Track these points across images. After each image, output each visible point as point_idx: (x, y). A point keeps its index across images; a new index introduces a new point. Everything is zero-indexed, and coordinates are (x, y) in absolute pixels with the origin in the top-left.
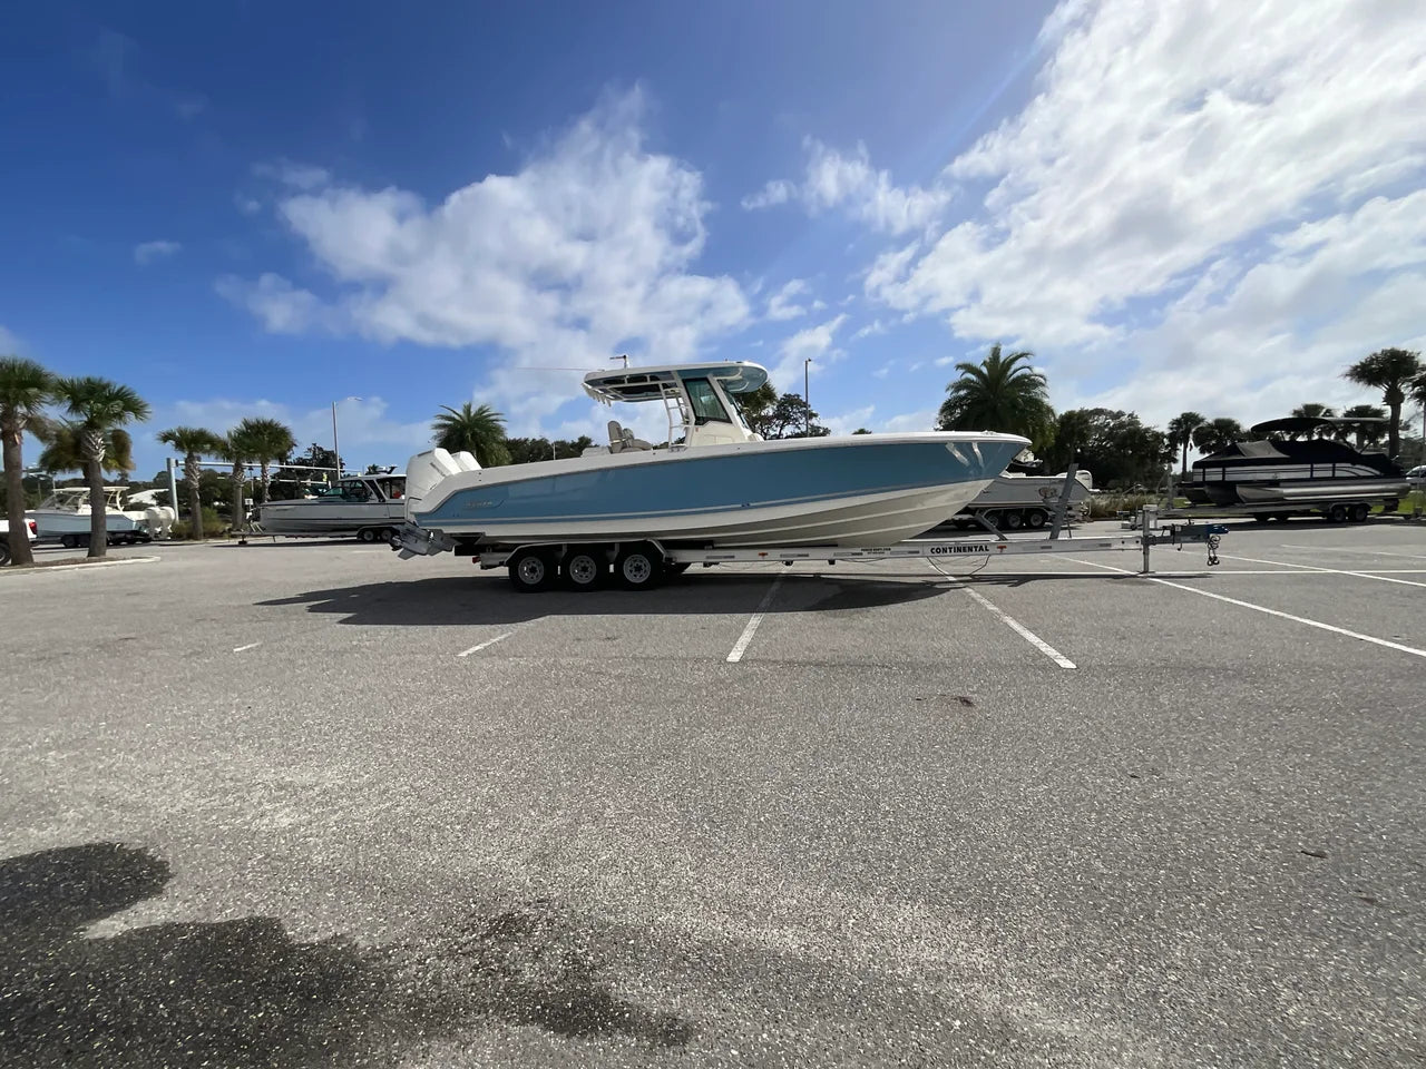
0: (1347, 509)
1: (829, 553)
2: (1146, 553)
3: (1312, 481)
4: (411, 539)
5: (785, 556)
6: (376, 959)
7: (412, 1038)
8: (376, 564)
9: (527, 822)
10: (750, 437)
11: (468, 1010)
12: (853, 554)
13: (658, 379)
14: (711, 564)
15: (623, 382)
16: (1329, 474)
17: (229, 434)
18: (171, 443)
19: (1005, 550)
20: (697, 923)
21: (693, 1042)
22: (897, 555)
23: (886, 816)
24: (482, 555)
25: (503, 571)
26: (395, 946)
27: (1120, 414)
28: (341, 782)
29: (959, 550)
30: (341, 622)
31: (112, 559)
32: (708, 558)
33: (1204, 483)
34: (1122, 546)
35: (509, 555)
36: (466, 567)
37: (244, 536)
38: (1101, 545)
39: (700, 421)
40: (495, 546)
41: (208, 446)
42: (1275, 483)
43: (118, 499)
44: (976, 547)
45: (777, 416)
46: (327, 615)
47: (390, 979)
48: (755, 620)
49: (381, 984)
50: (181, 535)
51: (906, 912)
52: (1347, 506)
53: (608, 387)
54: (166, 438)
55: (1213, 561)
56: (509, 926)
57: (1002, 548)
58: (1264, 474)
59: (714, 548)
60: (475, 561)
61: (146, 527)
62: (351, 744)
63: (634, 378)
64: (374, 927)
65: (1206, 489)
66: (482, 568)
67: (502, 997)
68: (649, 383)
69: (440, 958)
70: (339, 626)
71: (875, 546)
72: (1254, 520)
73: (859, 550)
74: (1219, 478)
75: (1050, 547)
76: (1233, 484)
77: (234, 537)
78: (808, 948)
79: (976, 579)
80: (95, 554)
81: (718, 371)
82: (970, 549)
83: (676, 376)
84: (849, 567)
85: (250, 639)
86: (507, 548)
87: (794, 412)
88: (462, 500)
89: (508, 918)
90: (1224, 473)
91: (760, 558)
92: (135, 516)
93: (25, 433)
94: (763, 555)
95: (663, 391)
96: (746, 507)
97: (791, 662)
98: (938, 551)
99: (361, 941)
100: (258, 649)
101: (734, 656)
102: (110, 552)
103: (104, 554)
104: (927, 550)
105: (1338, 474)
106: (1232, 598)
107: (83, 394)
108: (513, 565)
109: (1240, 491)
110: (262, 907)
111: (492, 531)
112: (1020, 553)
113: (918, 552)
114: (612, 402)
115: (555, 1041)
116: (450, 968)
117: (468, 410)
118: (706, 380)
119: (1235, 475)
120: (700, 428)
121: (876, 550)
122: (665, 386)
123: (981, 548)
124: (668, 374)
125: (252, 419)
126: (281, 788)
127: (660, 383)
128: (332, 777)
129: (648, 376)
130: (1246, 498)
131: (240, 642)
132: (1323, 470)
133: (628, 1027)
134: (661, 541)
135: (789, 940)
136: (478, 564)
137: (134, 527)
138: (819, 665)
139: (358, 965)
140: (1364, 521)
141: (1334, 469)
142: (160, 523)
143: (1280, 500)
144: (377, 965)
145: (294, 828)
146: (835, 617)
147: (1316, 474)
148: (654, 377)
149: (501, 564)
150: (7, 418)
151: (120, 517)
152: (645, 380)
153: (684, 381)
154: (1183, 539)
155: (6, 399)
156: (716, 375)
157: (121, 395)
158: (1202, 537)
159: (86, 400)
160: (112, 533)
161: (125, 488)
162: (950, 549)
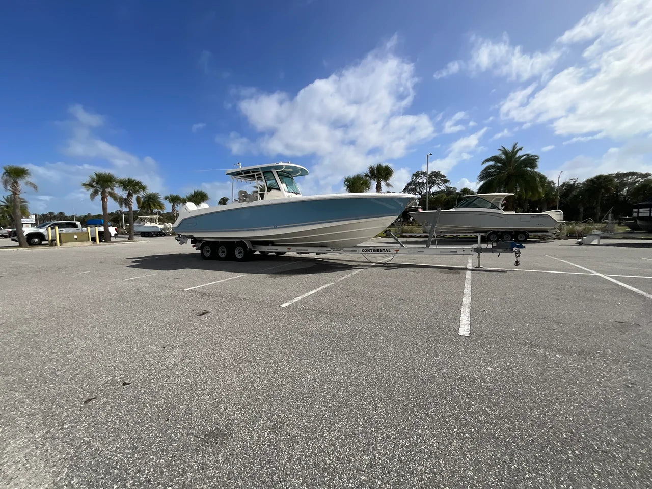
1: (317, 249)
2: (479, 257)
5: (298, 250)
8: (169, 246)
10: (288, 195)
12: (327, 250)
13: (255, 172)
18: (168, 200)
19: (399, 252)
22: (346, 252)
24: (196, 244)
25: (199, 251)
29: (376, 251)
31: (134, 242)
33: (637, 218)
34: (463, 253)
35: (200, 245)
38: (451, 252)
39: (269, 190)
41: (179, 201)
43: (157, 220)
44: (384, 250)
54: (166, 198)
55: (517, 263)
57: (397, 250)
61: (164, 230)
66: (196, 249)
68: (251, 174)
71: (337, 247)
73: (329, 249)
74: (648, 215)
75: (423, 251)
80: (130, 239)
81: (276, 167)
82: (381, 251)
83: (260, 170)
86: (200, 242)
88: (185, 223)
91: (288, 250)
92: (161, 226)
94: (290, 249)
95: (256, 177)
96: (275, 228)
97: (199, 293)
98: (366, 251)
102: (135, 239)
103: (133, 239)
104: (360, 250)
107: (127, 184)
108: (202, 249)
111: (196, 235)
112: (407, 253)
113: (356, 251)
118: (271, 171)
120: (269, 193)
121: (337, 249)
122: (257, 175)
123: (387, 250)
124: (258, 168)
127: (255, 174)
129: (251, 171)
134: (251, 241)
136: (194, 248)
137: (160, 230)
138: (205, 295)
142: (168, 229)
148: (253, 171)
149: (199, 248)
150: (103, 193)
151: (156, 226)
152: (249, 172)
153: (264, 173)
154: (498, 250)
155: (102, 186)
156: (275, 169)
157: (138, 184)
158: (509, 249)
159: (128, 186)
160: (154, 232)
161: (159, 216)
162: (371, 250)
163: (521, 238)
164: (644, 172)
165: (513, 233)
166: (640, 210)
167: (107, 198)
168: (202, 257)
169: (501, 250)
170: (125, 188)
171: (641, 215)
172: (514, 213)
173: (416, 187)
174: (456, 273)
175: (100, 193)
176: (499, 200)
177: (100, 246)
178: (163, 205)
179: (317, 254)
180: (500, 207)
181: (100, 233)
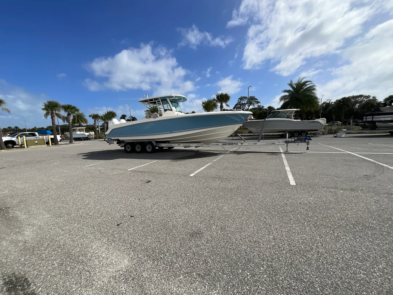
1: (196, 145)
2: (287, 146)
5: (185, 145)
8: (101, 146)
12: (201, 145)
15: (153, 100)
17: (103, 115)
18: (91, 117)
19: (243, 145)
22: (213, 145)
24: (121, 144)
25: (123, 148)
27: (368, 97)
29: (230, 144)
31: (73, 144)
32: (166, 145)
34: (279, 144)
35: (124, 144)
37: (105, 139)
38: (272, 143)
39: (165, 110)
40: (122, 142)
41: (98, 118)
43: (84, 130)
44: (234, 143)
45: (247, 103)
48: (155, 161)
50: (95, 138)
53: (146, 103)
54: (90, 116)
55: (308, 149)
58: (388, 118)
59: (168, 143)
60: (119, 145)
63: (150, 100)
66: (121, 147)
68: (154, 101)
71: (207, 143)
73: (203, 144)
74: (371, 120)
75: (256, 144)
76: (375, 122)
77: (103, 138)
80: (71, 142)
82: (233, 144)
87: (253, 102)
90: (373, 118)
91: (178, 146)
92: (87, 134)
93: (56, 117)
94: (179, 145)
95: (157, 103)
96: (171, 133)
97: (138, 171)
98: (224, 144)
101: (130, 169)
102: (74, 142)
103: (72, 142)
104: (221, 144)
107: (67, 108)
108: (125, 146)
109: (377, 124)
111: (121, 139)
113: (218, 145)
118: (166, 100)
119: (376, 118)
120: (165, 112)
122: (157, 102)
123: (236, 144)
124: (158, 98)
125: (109, 111)
127: (156, 101)
129: (153, 99)
134: (155, 141)
136: (120, 146)
137: (87, 136)
138: (142, 172)
142: (92, 135)
148: (155, 99)
149: (123, 146)
150: (52, 114)
151: (84, 134)
153: (162, 100)
154: (297, 142)
155: (52, 110)
156: (169, 98)
157: (74, 108)
158: (303, 141)
159: (67, 109)
160: (82, 137)
161: (85, 128)
162: (227, 144)
163: (304, 134)
164: (367, 95)
165: (299, 132)
166: (367, 117)
167: (54, 117)
168: (125, 151)
169: (299, 141)
170: (66, 110)
171: (368, 120)
172: (300, 120)
173: (240, 106)
174: (276, 155)
175: (50, 114)
176: (292, 113)
177: (52, 147)
178: (87, 120)
179: (196, 147)
180: (292, 117)
181: (51, 139)
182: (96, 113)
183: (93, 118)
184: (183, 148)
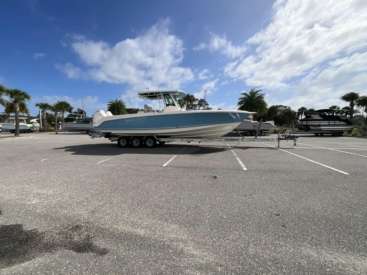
0: (338, 133)
1: (199, 140)
2: (279, 142)
3: (329, 125)
4: (94, 133)
5: (188, 140)
6: (41, 234)
7: (41, 252)
9: (93, 203)
10: (180, 110)
11: (57, 246)
12: (205, 140)
13: (157, 94)
14: (169, 142)
15: (148, 94)
16: (334, 124)
17: (54, 105)
18: (38, 107)
19: (244, 141)
20: (122, 228)
21: (107, 255)
22: (216, 141)
23: (181, 204)
24: (111, 138)
26: (47, 232)
28: (52, 193)
29: (232, 140)
30: (72, 154)
31: (21, 137)
32: (168, 140)
33: (302, 125)
34: (273, 140)
35: (118, 138)
36: (107, 141)
38: (268, 140)
39: (167, 105)
40: (114, 136)
41: (48, 108)
42: (320, 126)
43: (25, 121)
45: (199, 105)
46: (68, 152)
47: (43, 239)
48: (175, 156)
49: (40, 240)
50: (41, 131)
51: (173, 226)
52: (338, 132)
53: (145, 96)
54: (37, 105)
55: (295, 144)
56: (77, 228)
57: (242, 140)
58: (317, 123)
59: (170, 138)
61: (32, 128)
62: (59, 184)
63: (151, 94)
64: (44, 227)
65: (303, 127)
67: (67, 244)
68: (155, 95)
69: (56, 234)
70: (70, 155)
71: (210, 138)
72: (315, 135)
73: (206, 139)
74: (306, 124)
75: (255, 140)
76: (309, 125)
77: (55, 131)
78: (145, 234)
79: (236, 147)
80: (16, 135)
81: (172, 92)
82: (234, 140)
83: (161, 93)
84: (204, 144)
85: (46, 157)
86: (117, 136)
87: (203, 104)
88: (106, 124)
89: (77, 226)
90: (307, 123)
91: (181, 141)
92: (29, 125)
94: (182, 140)
95: (158, 97)
96: (177, 128)
97: (178, 167)
98: (226, 140)
99: (40, 230)
100: (47, 160)
101: (165, 165)
102: (20, 135)
103: (19, 135)
104: (224, 140)
105: (336, 124)
106: (295, 154)
107: (13, 93)
108: (118, 140)
109: (310, 127)
110: (20, 222)
112: (247, 141)
113: (221, 140)
114: (146, 100)
115: (74, 254)
116: (58, 237)
117: (116, 101)
118: (169, 94)
119: (310, 123)
120: (167, 107)
121: (211, 140)
123: (237, 140)
124: (159, 93)
125: (60, 101)
126: (37, 194)
127: (157, 95)
128: (51, 192)
129: (154, 93)
130: (312, 129)
131: (44, 158)
132: (332, 123)
133: (93, 251)
134: (156, 136)
135: (141, 232)
136: (110, 140)
137: (29, 128)
138: (185, 167)
139: (37, 236)
140: (342, 136)
141: (335, 122)
143: (321, 130)
144: (41, 236)
145: (36, 204)
146: (195, 156)
147: (330, 124)
148: (156, 93)
149: (116, 140)
151: (25, 125)
152: (154, 94)
153: (164, 95)
156: (172, 93)
160: (23, 130)
161: (27, 118)
162: (229, 140)
164: (285, 106)
168: (119, 145)
170: (12, 96)
171: (303, 124)
174: (276, 150)
179: (199, 142)
182: (44, 102)
183: (40, 107)
184: (186, 143)
